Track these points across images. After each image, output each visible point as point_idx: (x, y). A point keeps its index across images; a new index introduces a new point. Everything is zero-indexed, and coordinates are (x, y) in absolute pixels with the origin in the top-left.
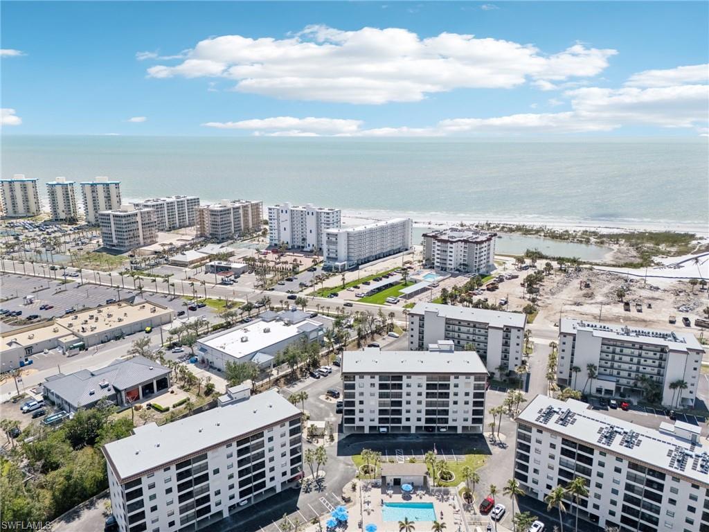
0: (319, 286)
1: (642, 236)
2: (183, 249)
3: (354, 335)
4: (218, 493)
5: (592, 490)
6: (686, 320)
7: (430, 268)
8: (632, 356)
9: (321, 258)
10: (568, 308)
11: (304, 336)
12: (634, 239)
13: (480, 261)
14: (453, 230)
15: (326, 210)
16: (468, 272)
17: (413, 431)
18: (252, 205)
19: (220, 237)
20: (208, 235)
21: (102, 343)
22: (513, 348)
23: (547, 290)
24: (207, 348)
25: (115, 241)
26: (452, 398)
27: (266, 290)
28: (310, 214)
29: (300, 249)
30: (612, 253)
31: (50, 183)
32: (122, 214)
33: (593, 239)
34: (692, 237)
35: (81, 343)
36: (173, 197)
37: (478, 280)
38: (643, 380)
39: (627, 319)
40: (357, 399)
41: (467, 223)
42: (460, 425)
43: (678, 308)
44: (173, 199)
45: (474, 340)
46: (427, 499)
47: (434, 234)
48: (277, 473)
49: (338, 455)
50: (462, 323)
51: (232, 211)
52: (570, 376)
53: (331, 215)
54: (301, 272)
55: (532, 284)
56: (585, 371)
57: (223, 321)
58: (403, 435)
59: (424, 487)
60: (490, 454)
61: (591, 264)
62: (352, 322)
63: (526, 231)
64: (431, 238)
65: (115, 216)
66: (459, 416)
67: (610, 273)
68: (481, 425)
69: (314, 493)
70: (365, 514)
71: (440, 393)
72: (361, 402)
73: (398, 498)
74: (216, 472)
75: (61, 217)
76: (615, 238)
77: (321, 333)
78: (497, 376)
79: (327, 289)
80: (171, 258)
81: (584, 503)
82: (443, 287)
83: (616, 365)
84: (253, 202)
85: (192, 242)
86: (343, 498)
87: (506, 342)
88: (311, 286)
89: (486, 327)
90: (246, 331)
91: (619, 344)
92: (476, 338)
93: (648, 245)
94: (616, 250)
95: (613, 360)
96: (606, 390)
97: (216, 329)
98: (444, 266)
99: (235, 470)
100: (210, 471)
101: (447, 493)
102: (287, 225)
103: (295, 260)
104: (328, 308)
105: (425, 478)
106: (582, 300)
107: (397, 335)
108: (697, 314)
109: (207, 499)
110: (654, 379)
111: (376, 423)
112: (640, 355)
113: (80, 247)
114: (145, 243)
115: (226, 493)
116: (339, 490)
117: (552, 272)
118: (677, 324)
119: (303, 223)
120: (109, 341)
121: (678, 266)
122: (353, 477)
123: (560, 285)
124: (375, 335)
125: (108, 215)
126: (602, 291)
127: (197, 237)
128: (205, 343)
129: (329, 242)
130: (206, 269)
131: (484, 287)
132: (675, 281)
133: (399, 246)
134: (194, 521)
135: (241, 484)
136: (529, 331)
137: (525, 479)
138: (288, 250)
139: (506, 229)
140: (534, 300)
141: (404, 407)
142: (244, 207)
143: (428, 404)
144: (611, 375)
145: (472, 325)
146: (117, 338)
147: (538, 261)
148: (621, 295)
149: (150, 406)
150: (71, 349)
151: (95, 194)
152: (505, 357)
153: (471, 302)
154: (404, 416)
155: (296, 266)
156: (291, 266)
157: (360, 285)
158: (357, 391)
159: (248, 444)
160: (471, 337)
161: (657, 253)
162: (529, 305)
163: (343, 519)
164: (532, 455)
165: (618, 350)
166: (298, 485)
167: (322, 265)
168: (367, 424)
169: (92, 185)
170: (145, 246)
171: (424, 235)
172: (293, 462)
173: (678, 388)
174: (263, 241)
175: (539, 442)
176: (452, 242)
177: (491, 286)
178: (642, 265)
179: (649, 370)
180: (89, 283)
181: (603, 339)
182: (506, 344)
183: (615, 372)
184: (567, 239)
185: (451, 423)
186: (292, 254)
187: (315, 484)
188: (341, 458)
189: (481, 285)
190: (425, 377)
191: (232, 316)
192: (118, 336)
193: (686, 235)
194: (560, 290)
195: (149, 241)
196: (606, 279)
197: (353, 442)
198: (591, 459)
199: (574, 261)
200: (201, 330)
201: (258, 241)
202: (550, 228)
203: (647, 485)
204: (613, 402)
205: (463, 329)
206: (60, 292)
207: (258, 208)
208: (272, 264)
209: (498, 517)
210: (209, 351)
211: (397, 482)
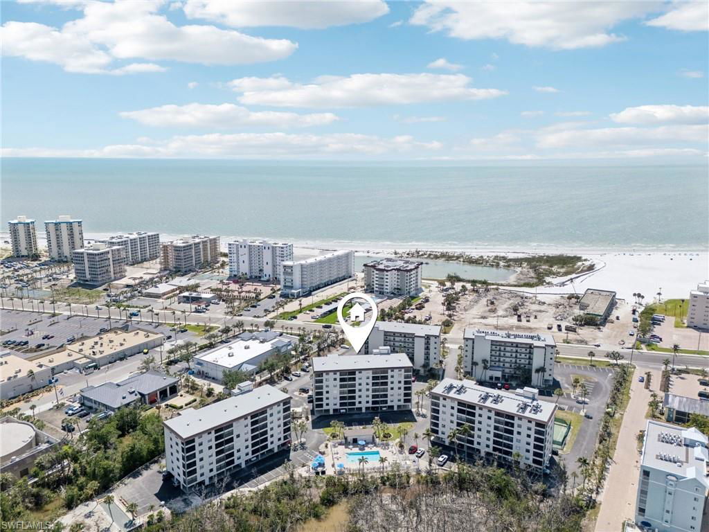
0: (281, 310)
1: (540, 260)
2: (151, 282)
3: (315, 348)
4: (239, 451)
5: (476, 433)
6: (559, 326)
7: (371, 292)
8: (511, 352)
9: (278, 287)
10: (476, 320)
11: (277, 350)
12: (533, 262)
13: (410, 286)
14: (388, 260)
15: (280, 245)
16: (400, 295)
17: (364, 410)
18: (211, 240)
19: (184, 270)
20: (172, 269)
21: (110, 363)
22: (432, 351)
23: (462, 307)
24: (202, 362)
25: (88, 277)
26: (390, 386)
27: (235, 315)
28: (267, 248)
29: (258, 279)
30: (515, 275)
31: (12, 222)
32: (95, 252)
33: (502, 264)
34: (579, 259)
35: (94, 364)
36: (135, 233)
37: (409, 301)
38: (519, 368)
39: (518, 328)
40: (324, 390)
41: (400, 251)
42: (395, 404)
43: (556, 318)
44: (135, 236)
45: (405, 347)
46: (375, 449)
47: (372, 264)
48: (275, 439)
49: (313, 428)
50: (396, 334)
51: (193, 246)
52: (472, 369)
53: (285, 249)
54: (263, 299)
55: (450, 302)
56: (481, 365)
57: (207, 342)
58: (356, 414)
59: (373, 442)
60: (416, 421)
61: (498, 285)
62: (312, 339)
63: (448, 257)
64: (370, 268)
65: (88, 254)
66: (395, 398)
67: (510, 292)
68: (409, 404)
69: (300, 451)
70: (335, 460)
71: (382, 382)
72: (327, 392)
73: (356, 450)
74: (238, 436)
75: (23, 254)
76: (519, 262)
77: (290, 347)
78: (422, 372)
79: (287, 313)
80: (144, 291)
81: (472, 442)
82: (382, 308)
83: (502, 359)
84: (211, 238)
85: (159, 275)
86: (320, 452)
87: (428, 347)
88: (273, 311)
89: (413, 336)
90: (230, 348)
91: (503, 344)
92: (406, 345)
93: (543, 267)
94: (519, 272)
95: (500, 356)
96: (496, 378)
97: (201, 348)
98: (381, 290)
99: (250, 436)
100: (234, 436)
101: (388, 445)
102: (246, 258)
103: (255, 289)
104: (291, 328)
105: (373, 437)
106: (487, 314)
107: (348, 347)
108: (569, 322)
109: (232, 454)
110: (527, 367)
111: (338, 407)
112: (517, 351)
113: (53, 283)
114: (115, 277)
115: (244, 451)
116: (316, 448)
117: (467, 292)
118: (553, 330)
119: (260, 256)
120: (115, 361)
121: (563, 284)
122: (325, 441)
123: (472, 303)
124: (331, 348)
125: (82, 253)
126: (504, 305)
127: (161, 270)
128: (202, 358)
129: (285, 273)
130: (179, 299)
131: (413, 307)
132: (558, 297)
133: (344, 274)
134: (224, 470)
135: (253, 445)
136: (445, 339)
137: (436, 432)
138: (247, 280)
139: (432, 256)
140: (450, 316)
141: (357, 394)
142: (203, 242)
143: (374, 391)
144: (499, 367)
145: (403, 335)
146: (121, 359)
147: (456, 284)
148: (515, 309)
149: (167, 406)
150: (87, 369)
151: (58, 233)
152: (427, 358)
153: (403, 319)
154: (357, 400)
155: (258, 294)
156: (254, 295)
157: (314, 309)
158: (324, 384)
159: (257, 417)
160: (402, 344)
161: (550, 273)
162: (447, 320)
163: (322, 462)
164: (441, 415)
165: (502, 348)
166: (289, 447)
167: (279, 292)
168: (331, 408)
169: (56, 224)
170: (115, 280)
171: (365, 265)
172: (285, 431)
173: (540, 373)
174: (222, 272)
175: (444, 406)
176: (387, 271)
177: (418, 306)
178: (537, 285)
179: (523, 361)
180: (76, 316)
181: (492, 341)
182: (427, 348)
183: (502, 364)
184: (482, 263)
185: (389, 404)
186: (251, 284)
187: (300, 446)
188: (316, 430)
189: (411, 305)
190: (371, 372)
191: (214, 337)
192: (122, 357)
193: (575, 257)
194: (471, 307)
195: (119, 275)
196: (507, 297)
197: (322, 419)
198: (475, 413)
199: (485, 283)
200: (192, 349)
201: (218, 272)
202: (468, 254)
203: (506, 425)
204: (499, 385)
205: (397, 339)
206: (54, 323)
207: (215, 243)
208: (236, 294)
209: (419, 455)
210: (205, 364)
211: (355, 441)
